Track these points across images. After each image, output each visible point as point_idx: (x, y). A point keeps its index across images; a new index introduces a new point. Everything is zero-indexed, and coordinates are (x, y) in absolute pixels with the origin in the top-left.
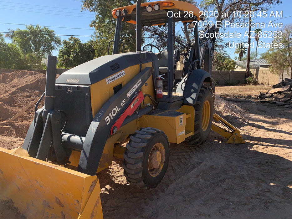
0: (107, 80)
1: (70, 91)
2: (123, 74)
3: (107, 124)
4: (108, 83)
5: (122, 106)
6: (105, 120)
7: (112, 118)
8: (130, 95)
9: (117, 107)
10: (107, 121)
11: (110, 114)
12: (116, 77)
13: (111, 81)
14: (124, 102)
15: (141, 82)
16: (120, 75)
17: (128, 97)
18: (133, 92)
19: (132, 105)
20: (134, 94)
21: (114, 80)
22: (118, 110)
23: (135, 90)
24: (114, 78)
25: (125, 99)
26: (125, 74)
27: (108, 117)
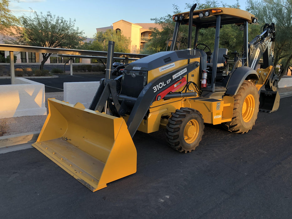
0: (160, 68)
1: (134, 75)
2: (173, 65)
3: (154, 92)
4: (160, 71)
5: (168, 83)
6: (153, 88)
7: (158, 89)
8: (175, 77)
9: (163, 82)
10: (154, 90)
11: (157, 86)
12: (167, 67)
13: (163, 70)
14: (169, 81)
15: (186, 71)
16: (171, 66)
17: (173, 79)
18: (178, 76)
19: (176, 85)
20: (179, 77)
21: (165, 69)
22: (164, 85)
23: (180, 75)
24: (165, 68)
25: (170, 79)
26: (175, 66)
27: (155, 87)
